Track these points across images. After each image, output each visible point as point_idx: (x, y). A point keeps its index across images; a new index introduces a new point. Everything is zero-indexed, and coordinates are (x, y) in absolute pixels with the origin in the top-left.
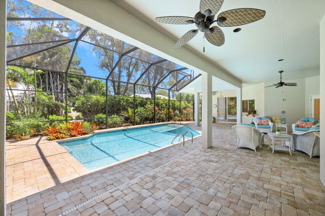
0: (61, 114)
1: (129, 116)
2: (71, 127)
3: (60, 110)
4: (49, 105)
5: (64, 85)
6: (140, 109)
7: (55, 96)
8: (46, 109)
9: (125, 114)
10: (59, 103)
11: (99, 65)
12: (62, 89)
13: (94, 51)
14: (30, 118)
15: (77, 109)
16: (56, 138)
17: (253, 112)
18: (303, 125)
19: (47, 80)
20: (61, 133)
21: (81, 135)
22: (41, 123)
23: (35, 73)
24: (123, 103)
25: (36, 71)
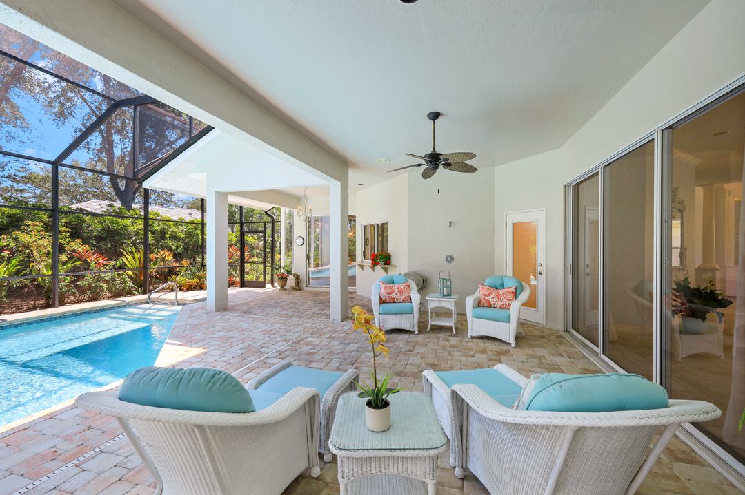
17: (382, 258)
18: (490, 298)
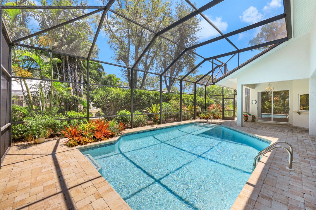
0: (79, 110)
1: (153, 113)
2: (95, 127)
3: (78, 105)
4: (66, 99)
5: (82, 77)
6: (164, 105)
7: (73, 88)
8: (63, 104)
9: (149, 111)
10: (78, 97)
11: (116, 57)
12: (80, 81)
13: (109, 44)
14: (46, 115)
15: (97, 105)
16: (78, 142)
19: (64, 70)
20: (83, 136)
21: (108, 139)
22: (59, 122)
23: (51, 60)
24: (144, 98)
25: (52, 59)
